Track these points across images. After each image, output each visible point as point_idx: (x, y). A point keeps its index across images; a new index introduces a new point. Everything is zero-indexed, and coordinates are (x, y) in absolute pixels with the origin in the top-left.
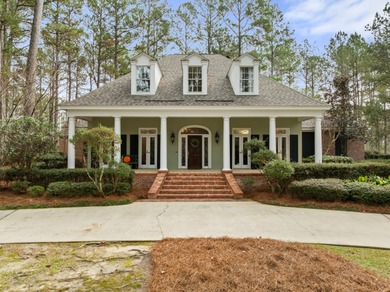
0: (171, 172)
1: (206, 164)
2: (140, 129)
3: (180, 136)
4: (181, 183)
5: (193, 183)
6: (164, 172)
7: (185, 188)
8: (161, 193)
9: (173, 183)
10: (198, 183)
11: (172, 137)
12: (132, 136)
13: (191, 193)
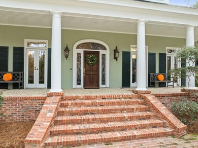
0: (67, 95)
1: (104, 83)
2: (26, 41)
3: (75, 51)
4: (85, 113)
5: (104, 112)
6: (57, 95)
7: (94, 121)
8: (52, 134)
9: (72, 114)
10: (110, 111)
11: (66, 51)
12: (15, 49)
13: (106, 130)
